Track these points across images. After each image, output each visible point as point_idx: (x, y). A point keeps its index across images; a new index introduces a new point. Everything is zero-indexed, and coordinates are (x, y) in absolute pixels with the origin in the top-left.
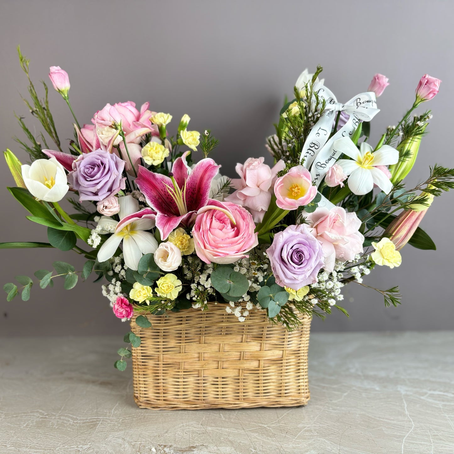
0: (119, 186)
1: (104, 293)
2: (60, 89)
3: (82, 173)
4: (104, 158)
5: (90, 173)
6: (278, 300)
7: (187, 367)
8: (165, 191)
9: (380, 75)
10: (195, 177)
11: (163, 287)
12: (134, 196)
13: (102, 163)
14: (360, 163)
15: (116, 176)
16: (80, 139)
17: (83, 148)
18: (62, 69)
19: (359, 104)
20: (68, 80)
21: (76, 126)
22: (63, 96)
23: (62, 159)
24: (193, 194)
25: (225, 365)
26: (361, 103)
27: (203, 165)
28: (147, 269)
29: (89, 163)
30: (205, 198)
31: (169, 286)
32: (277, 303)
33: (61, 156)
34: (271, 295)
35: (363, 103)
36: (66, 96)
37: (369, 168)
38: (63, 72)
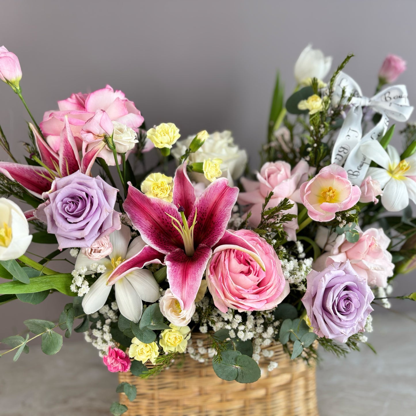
0: (112, 225)
1: (88, 339)
2: (9, 80)
3: (60, 212)
4: (89, 189)
5: (72, 212)
6: (304, 341)
7: (186, 403)
8: (163, 219)
9: (396, 57)
10: (206, 200)
11: (170, 339)
12: (124, 222)
13: (87, 195)
14: (391, 172)
15: (108, 214)
16: (39, 142)
17: (43, 154)
18: (10, 50)
19: (388, 99)
20: (19, 66)
21: (32, 126)
22: (14, 88)
23: (17, 173)
24: (202, 219)
25: (230, 397)
26: (391, 98)
27: (218, 186)
28: (150, 323)
29: (67, 195)
30: (220, 229)
31: (177, 337)
32: (303, 344)
33: (15, 168)
34: (292, 330)
35: (394, 98)
36: (18, 88)
37: (401, 178)
38: (11, 55)
